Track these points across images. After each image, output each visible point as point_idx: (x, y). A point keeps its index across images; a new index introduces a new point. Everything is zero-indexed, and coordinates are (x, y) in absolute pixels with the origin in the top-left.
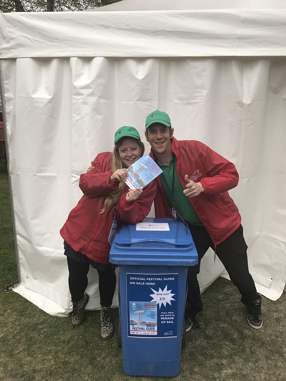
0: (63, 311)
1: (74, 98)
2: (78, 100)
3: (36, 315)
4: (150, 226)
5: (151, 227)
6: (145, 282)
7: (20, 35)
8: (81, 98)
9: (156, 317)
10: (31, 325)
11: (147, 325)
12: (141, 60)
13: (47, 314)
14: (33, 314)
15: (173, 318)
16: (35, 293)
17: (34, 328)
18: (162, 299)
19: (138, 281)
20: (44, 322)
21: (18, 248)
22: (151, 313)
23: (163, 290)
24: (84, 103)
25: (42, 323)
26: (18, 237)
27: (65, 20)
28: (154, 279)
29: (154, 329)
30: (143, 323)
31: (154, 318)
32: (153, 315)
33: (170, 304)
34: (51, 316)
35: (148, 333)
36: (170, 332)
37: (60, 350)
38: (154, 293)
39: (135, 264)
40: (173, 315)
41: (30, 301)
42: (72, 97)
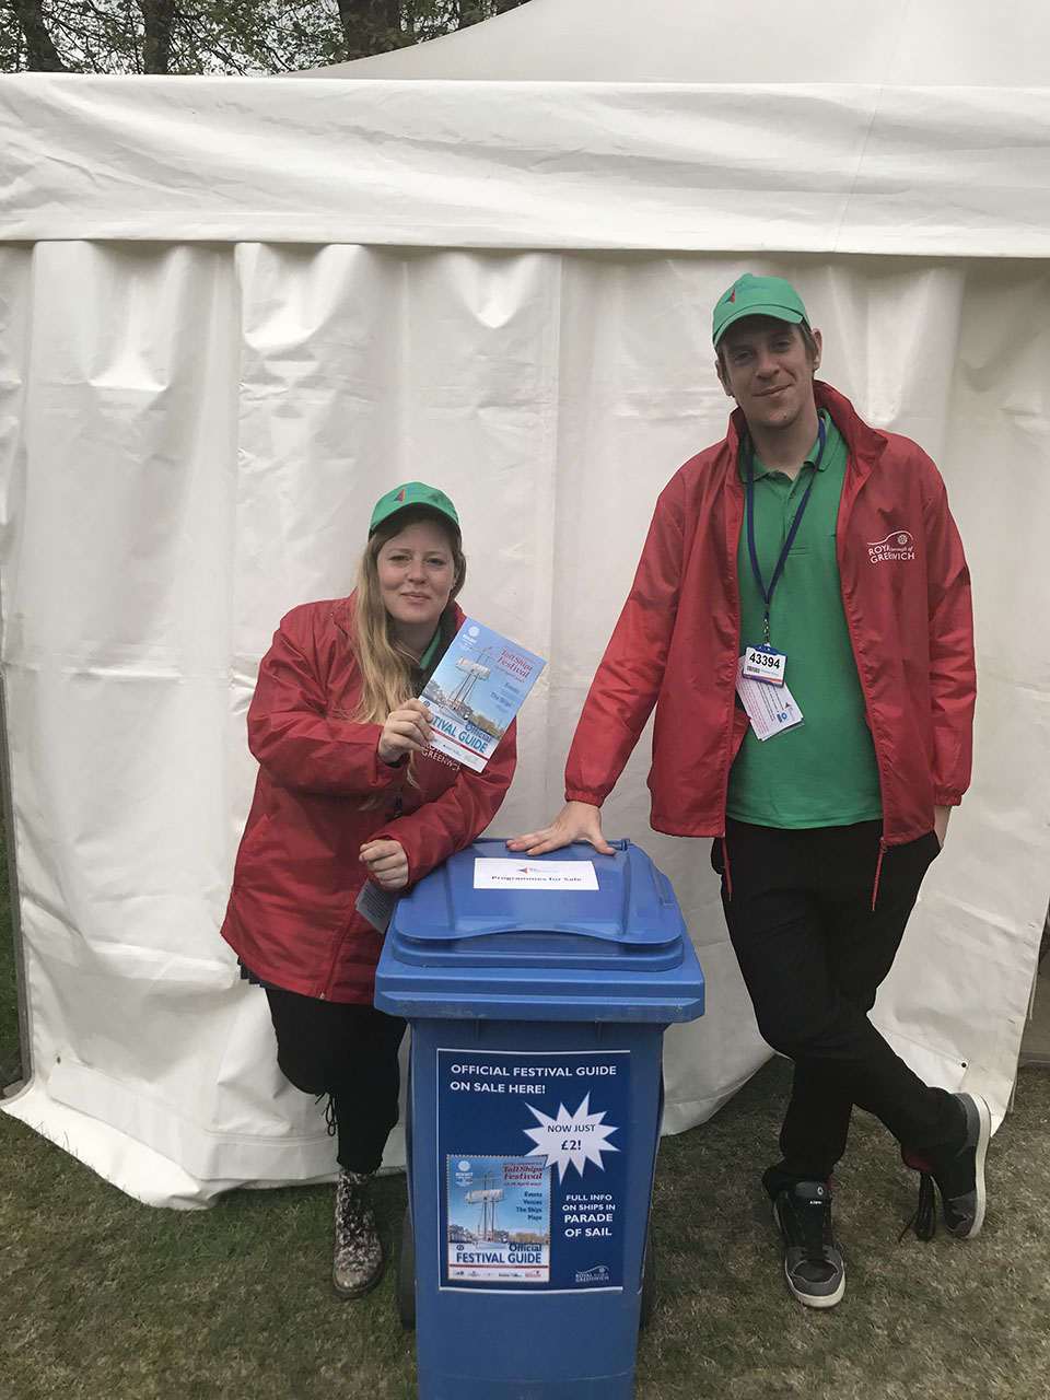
0: (193, 1188)
1: (248, 391)
2: (263, 398)
3: (88, 1203)
4: (525, 871)
5: (530, 874)
6: (507, 1081)
7: (49, 158)
8: (276, 395)
9: (546, 1215)
10: (69, 1244)
11: (511, 1244)
12: (497, 256)
13: (132, 1201)
14: (77, 1199)
15: (609, 1218)
16: (85, 1118)
17: (82, 1252)
18: (569, 1145)
19: (478, 1079)
20: (119, 1233)
21: (25, 948)
22: (529, 1199)
23: (572, 1113)
24: (286, 412)
25: (111, 1236)
26: (27, 907)
27: (218, 105)
28: (540, 1070)
29: (537, 1259)
30: (499, 1237)
31: (541, 1218)
32: (533, 1206)
33: (599, 1164)
34: (145, 1208)
35: (516, 1275)
36: (597, 1272)
37: (179, 1338)
38: (538, 1125)
39: (471, 1015)
40: (609, 1207)
41: (66, 1149)
42: (242, 389)
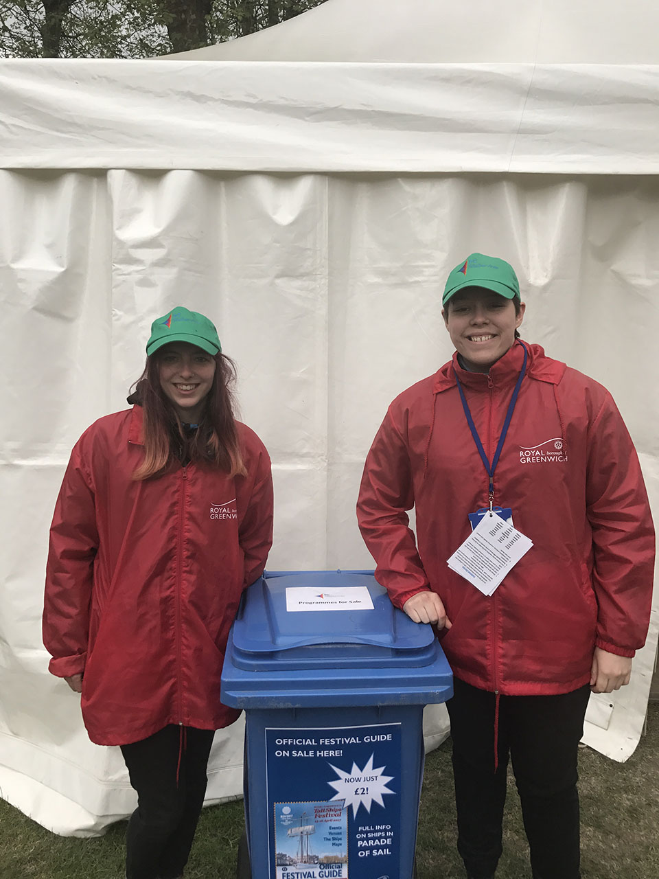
0: (89, 822)
1: (118, 269)
2: (129, 274)
3: (17, 835)
4: (321, 596)
5: (325, 599)
6: (315, 749)
8: (137, 272)
9: (345, 842)
11: (321, 864)
12: (285, 177)
13: (48, 832)
14: (10, 832)
15: (389, 842)
17: (14, 872)
18: (360, 791)
19: (295, 748)
20: (39, 857)
22: (333, 831)
23: (361, 769)
24: (145, 283)
25: (34, 859)
27: (93, 78)
28: (338, 740)
29: (339, 874)
30: (311, 860)
31: (341, 844)
32: (336, 836)
33: (381, 803)
34: (57, 837)
38: (338, 778)
39: (290, 705)
40: (389, 834)
42: (114, 268)
